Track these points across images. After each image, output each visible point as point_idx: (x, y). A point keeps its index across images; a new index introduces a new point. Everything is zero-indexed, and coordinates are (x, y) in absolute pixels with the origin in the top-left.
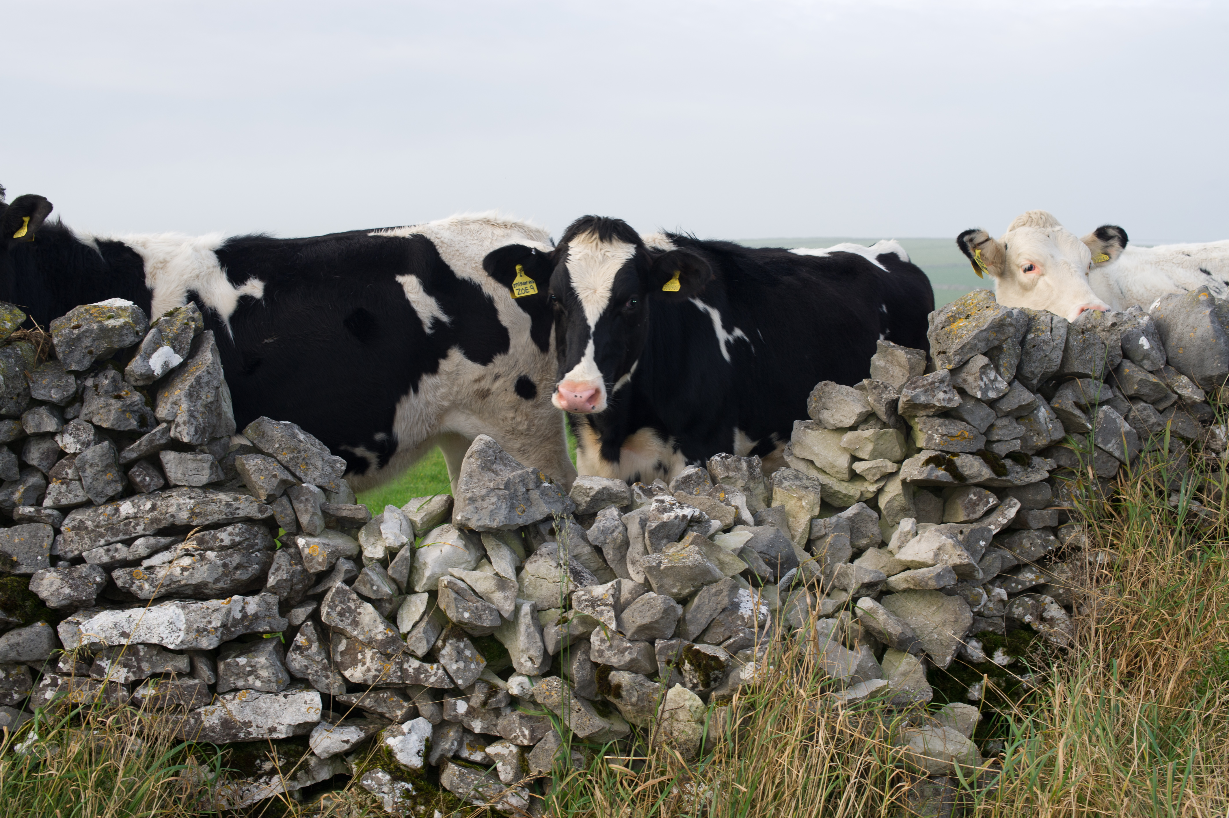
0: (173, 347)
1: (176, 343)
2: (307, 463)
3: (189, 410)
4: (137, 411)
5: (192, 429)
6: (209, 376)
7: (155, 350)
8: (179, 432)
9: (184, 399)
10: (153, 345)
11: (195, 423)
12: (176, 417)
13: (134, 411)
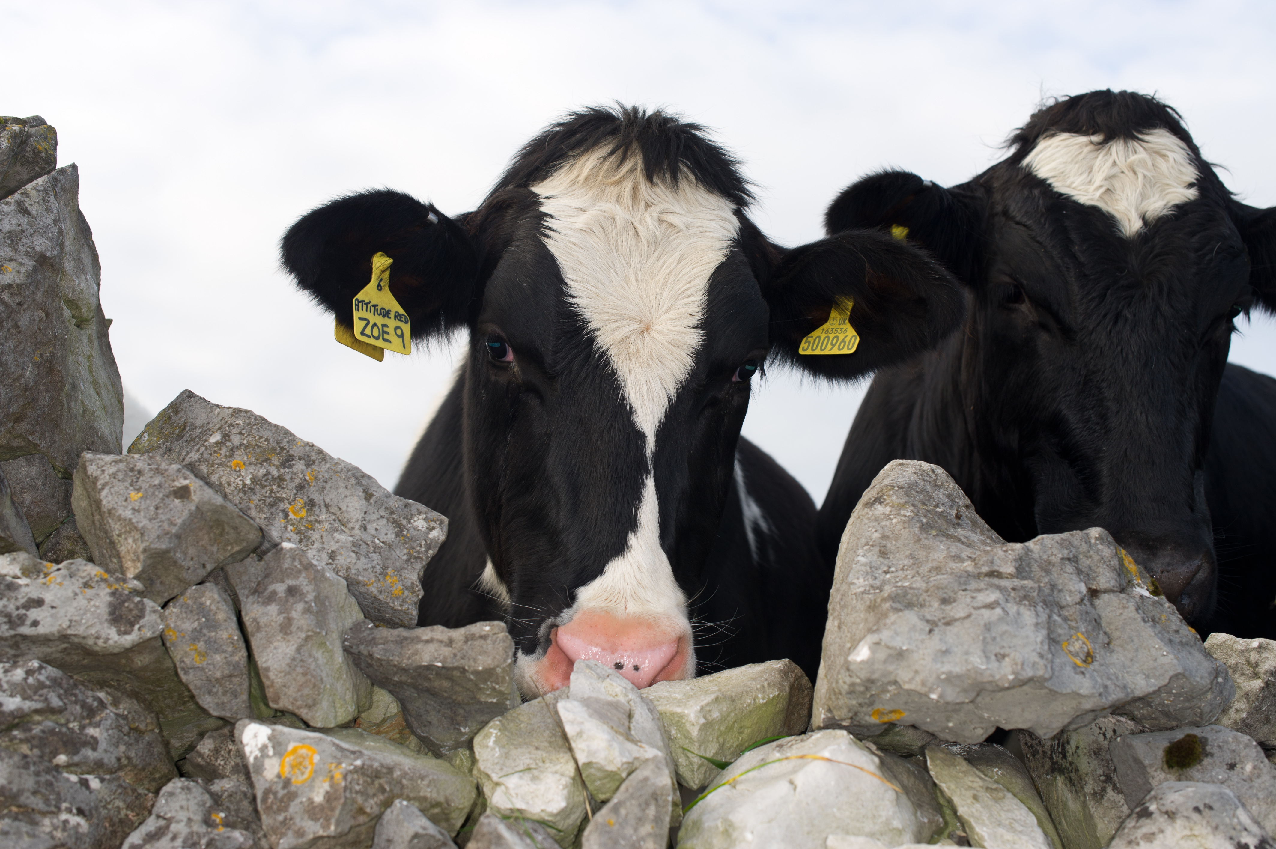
2: (311, 504)
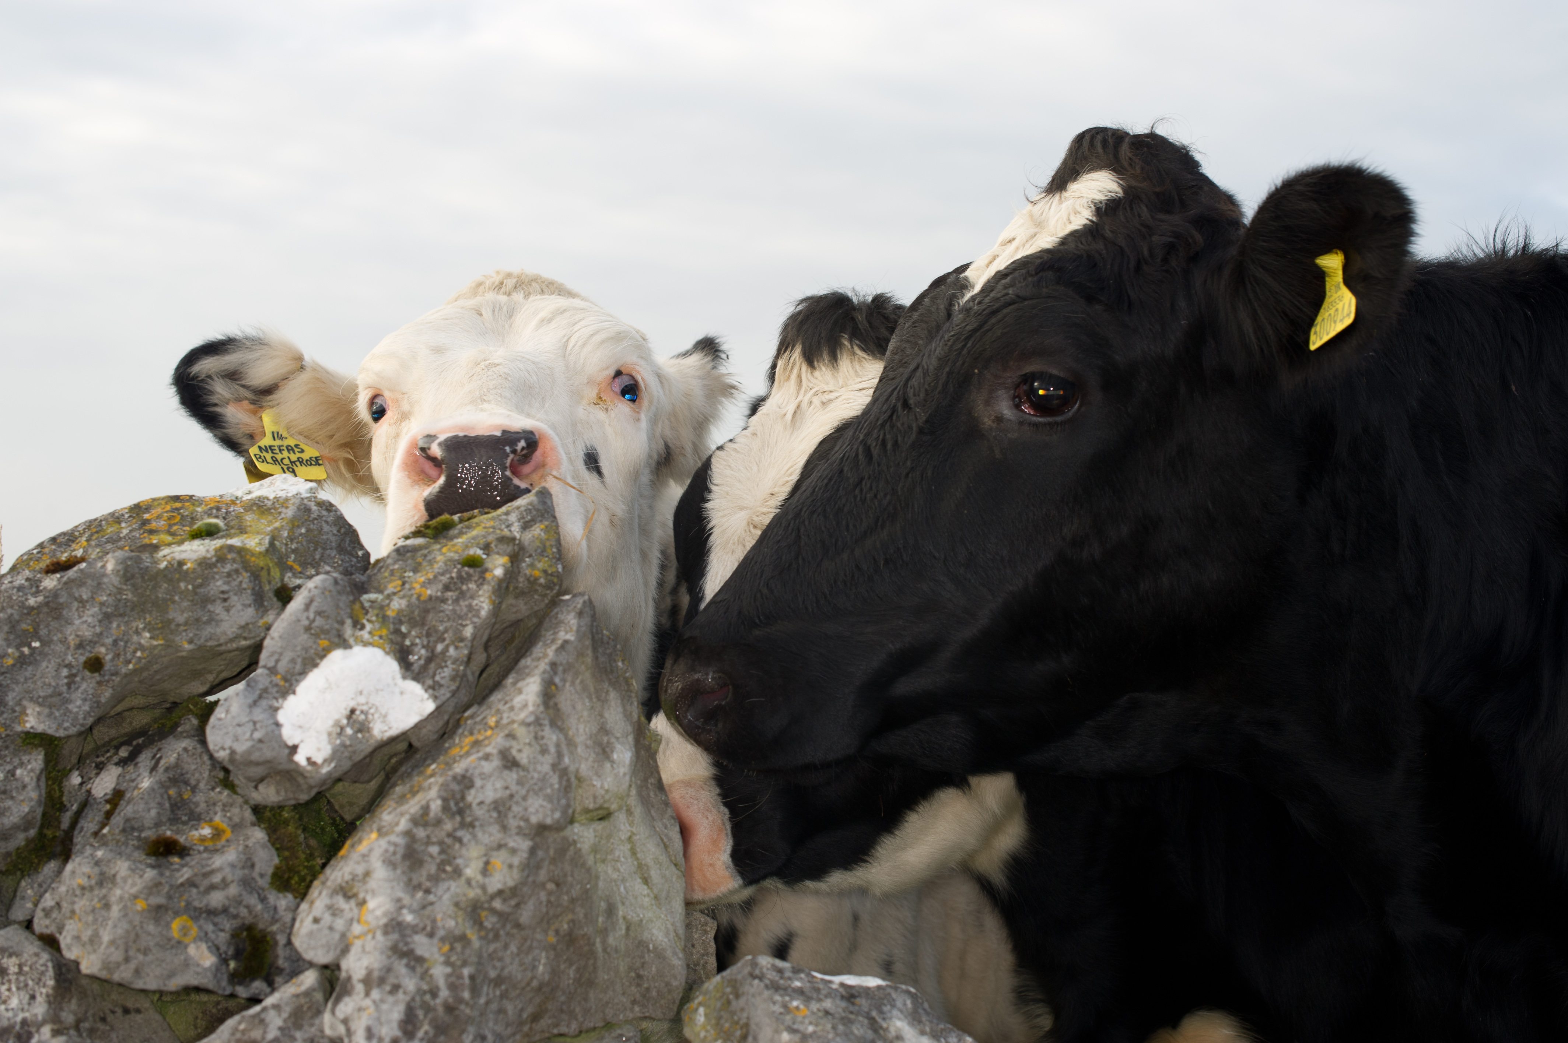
0: (402, 656)
1: (414, 638)
3: (394, 926)
4: (225, 910)
5: (396, 1013)
6: (512, 776)
7: (311, 662)
8: (345, 1021)
9: (380, 872)
10: (304, 637)
11: (410, 984)
12: (345, 950)
13: (211, 913)
